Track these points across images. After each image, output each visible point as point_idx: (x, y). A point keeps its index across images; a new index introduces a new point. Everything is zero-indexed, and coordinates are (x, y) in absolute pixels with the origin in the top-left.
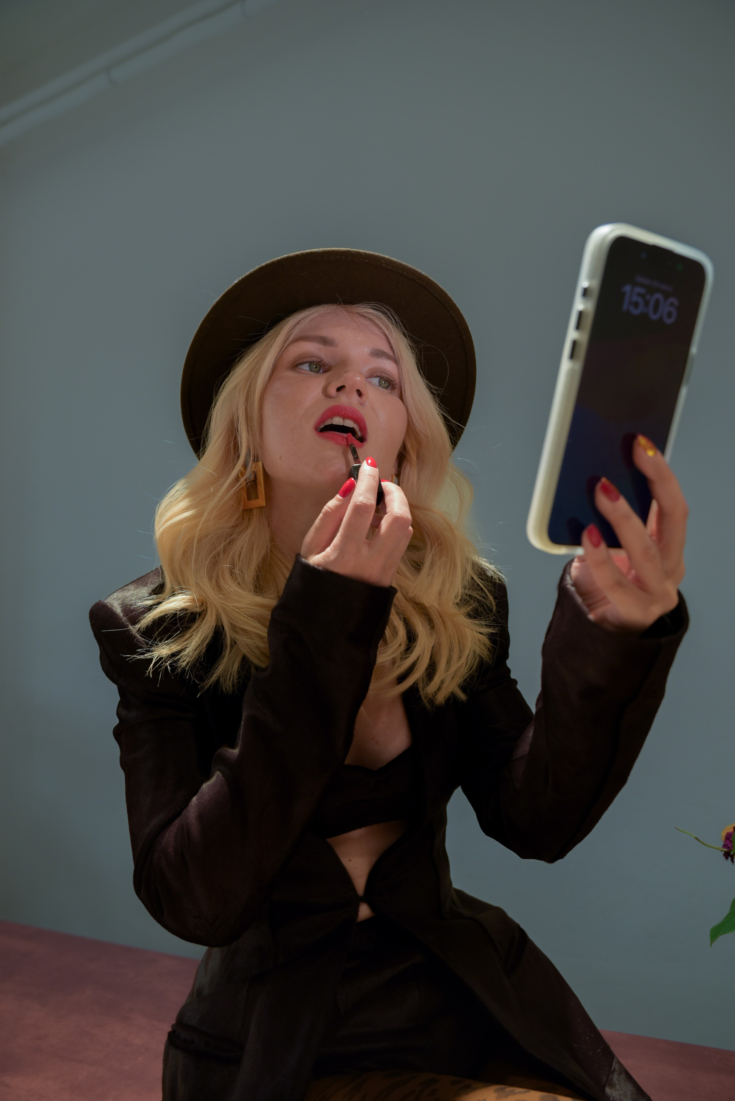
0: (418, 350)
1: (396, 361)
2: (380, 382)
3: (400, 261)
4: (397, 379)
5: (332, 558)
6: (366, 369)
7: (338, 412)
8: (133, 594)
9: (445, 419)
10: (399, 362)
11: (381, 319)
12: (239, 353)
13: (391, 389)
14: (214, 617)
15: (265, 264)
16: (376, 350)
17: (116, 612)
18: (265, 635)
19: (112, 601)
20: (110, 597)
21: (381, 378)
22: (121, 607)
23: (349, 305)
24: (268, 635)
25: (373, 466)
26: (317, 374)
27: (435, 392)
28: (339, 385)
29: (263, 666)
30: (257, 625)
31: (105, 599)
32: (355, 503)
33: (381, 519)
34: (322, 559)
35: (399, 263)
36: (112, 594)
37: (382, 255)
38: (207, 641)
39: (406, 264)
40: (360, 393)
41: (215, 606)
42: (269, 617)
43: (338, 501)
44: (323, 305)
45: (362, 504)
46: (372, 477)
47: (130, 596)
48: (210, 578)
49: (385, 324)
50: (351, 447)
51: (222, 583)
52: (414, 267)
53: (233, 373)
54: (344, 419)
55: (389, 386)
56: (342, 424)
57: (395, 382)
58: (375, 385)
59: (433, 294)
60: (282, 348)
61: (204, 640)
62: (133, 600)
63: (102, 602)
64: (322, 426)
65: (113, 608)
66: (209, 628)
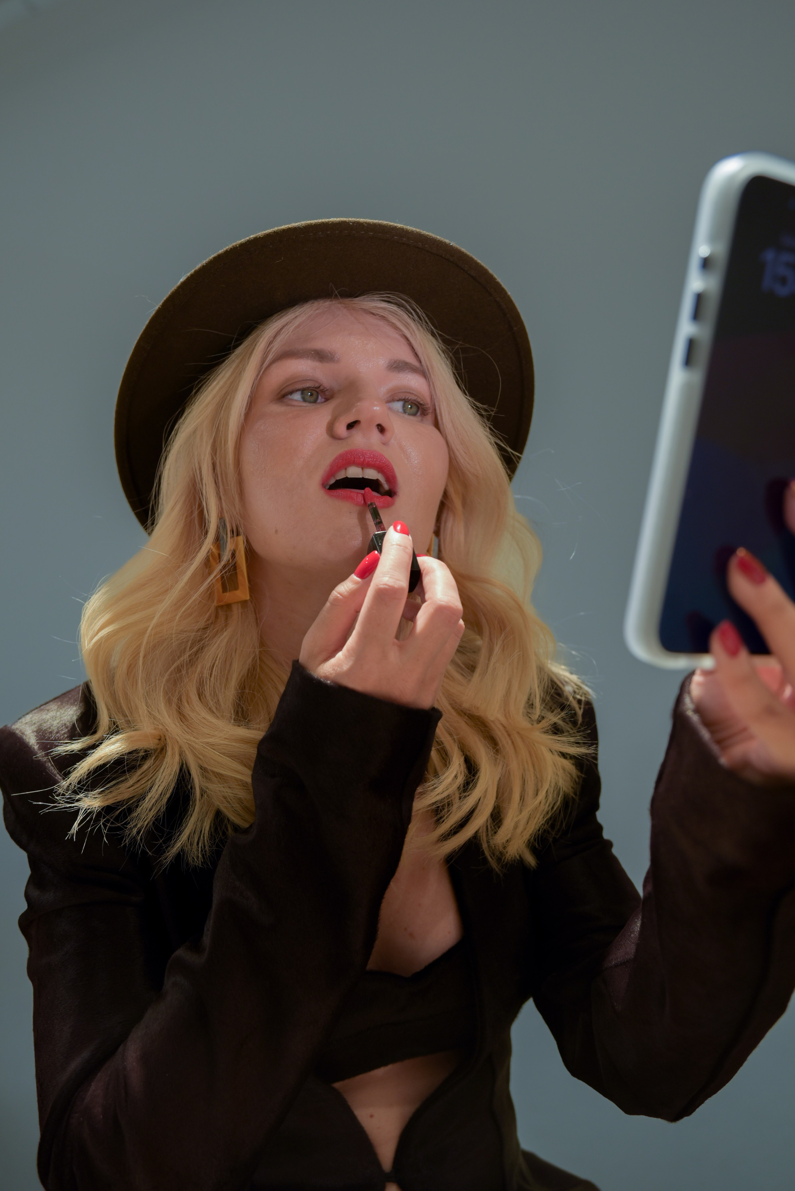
0: (453, 354)
1: (423, 372)
2: (404, 406)
3: (418, 230)
4: (428, 400)
5: (345, 667)
6: (383, 390)
7: (354, 460)
8: (54, 716)
9: (500, 449)
10: (428, 375)
11: (397, 315)
12: (197, 382)
13: (421, 414)
14: (177, 758)
15: (222, 250)
16: (395, 362)
17: (28, 742)
18: (249, 780)
19: (23, 726)
20: (20, 720)
21: (405, 401)
22: (36, 736)
23: (350, 299)
24: (252, 779)
25: (403, 533)
26: (313, 404)
27: (483, 413)
28: (351, 419)
29: (245, 825)
30: (240, 768)
31: (14, 723)
32: (377, 586)
33: (417, 608)
34: (331, 670)
35: (417, 233)
36: (24, 716)
37: (392, 224)
38: (168, 796)
39: (427, 233)
40: (381, 429)
41: (178, 742)
42: (255, 756)
43: (354, 584)
44: (310, 302)
45: (387, 587)
46: (402, 547)
47: (50, 719)
48: (169, 702)
49: (404, 322)
50: (371, 507)
51: (187, 710)
52: (438, 237)
53: (190, 410)
54: (362, 469)
55: (417, 412)
56: (361, 477)
57: (427, 406)
58: (398, 412)
59: (468, 272)
60: (260, 372)
61: (163, 794)
62: (55, 725)
63: (8, 728)
64: (332, 481)
65: (24, 737)
66: (170, 775)
